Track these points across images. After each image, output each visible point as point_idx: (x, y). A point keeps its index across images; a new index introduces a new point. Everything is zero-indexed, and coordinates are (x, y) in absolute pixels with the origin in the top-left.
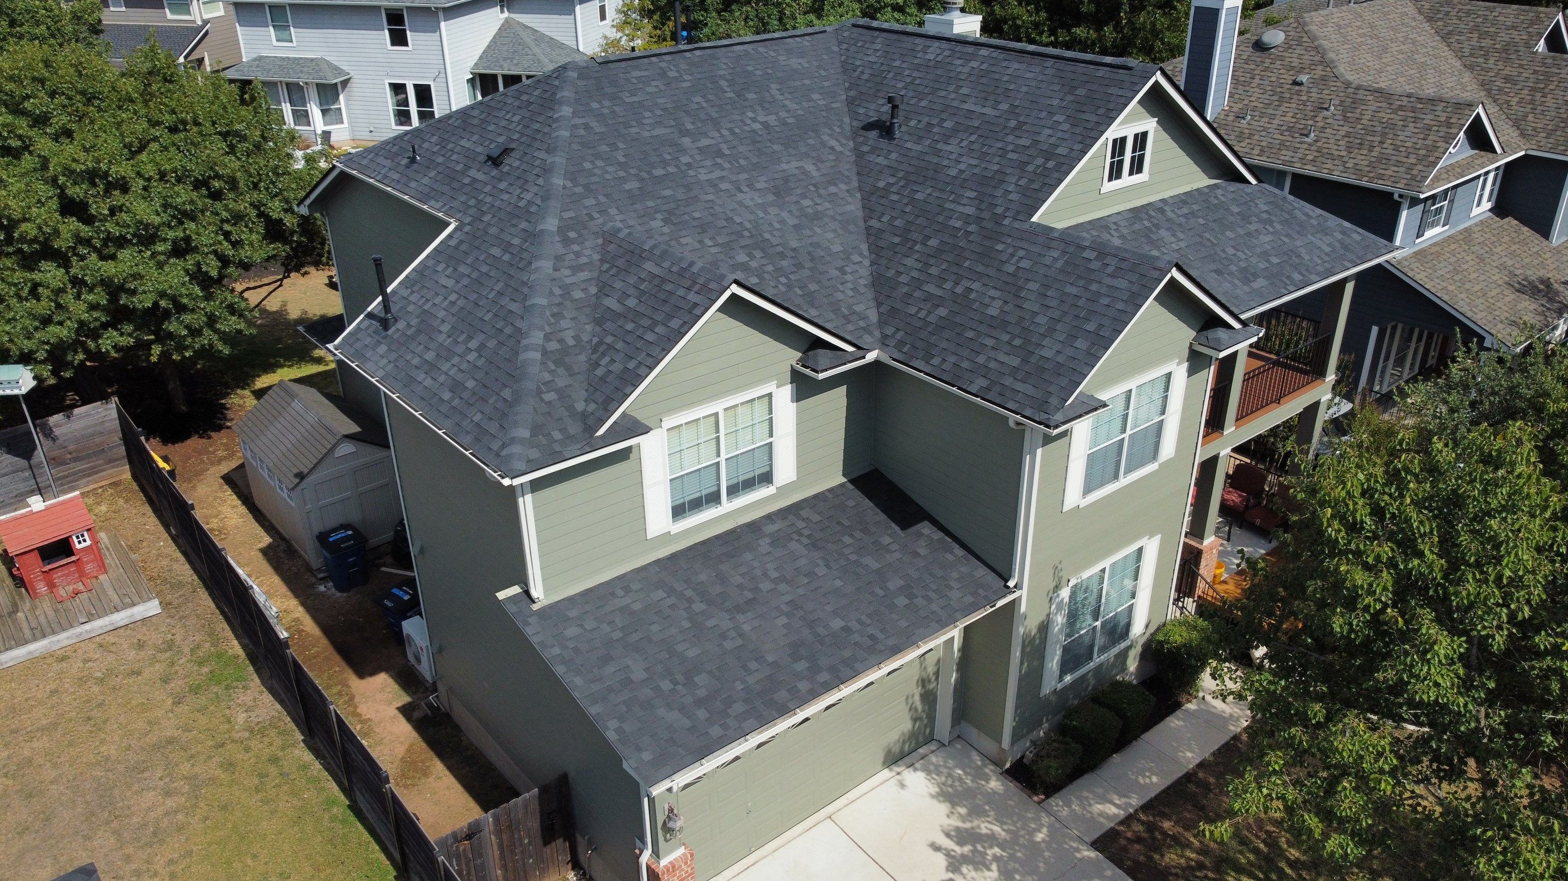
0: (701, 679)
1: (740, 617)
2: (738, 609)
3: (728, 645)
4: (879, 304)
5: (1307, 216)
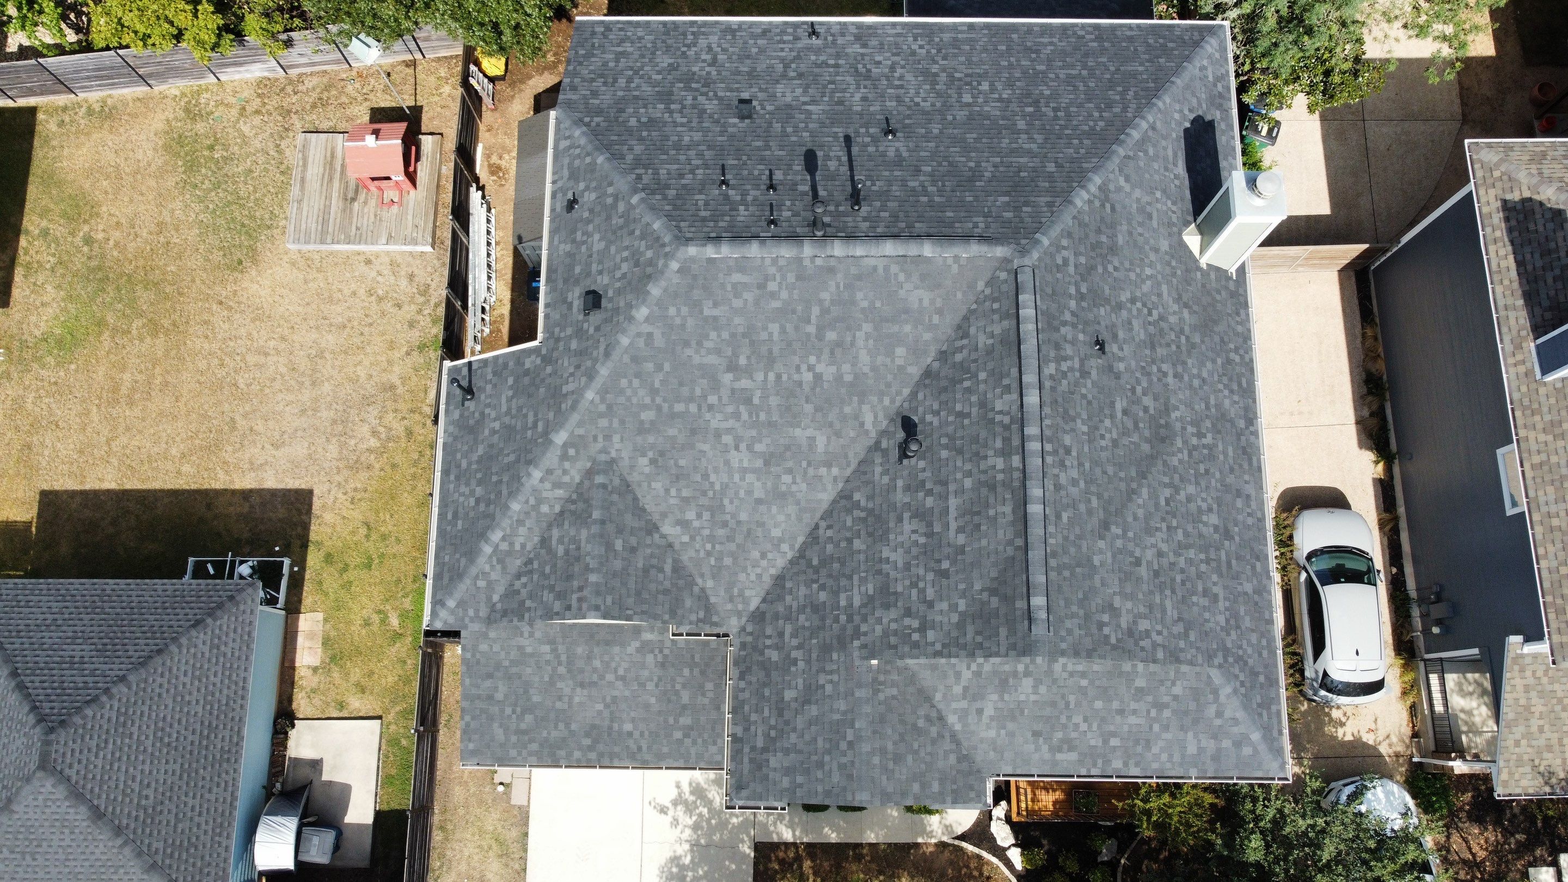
0: (529, 718)
1: (578, 690)
2: (582, 685)
3: (559, 705)
4: (764, 600)
5: (1219, 714)
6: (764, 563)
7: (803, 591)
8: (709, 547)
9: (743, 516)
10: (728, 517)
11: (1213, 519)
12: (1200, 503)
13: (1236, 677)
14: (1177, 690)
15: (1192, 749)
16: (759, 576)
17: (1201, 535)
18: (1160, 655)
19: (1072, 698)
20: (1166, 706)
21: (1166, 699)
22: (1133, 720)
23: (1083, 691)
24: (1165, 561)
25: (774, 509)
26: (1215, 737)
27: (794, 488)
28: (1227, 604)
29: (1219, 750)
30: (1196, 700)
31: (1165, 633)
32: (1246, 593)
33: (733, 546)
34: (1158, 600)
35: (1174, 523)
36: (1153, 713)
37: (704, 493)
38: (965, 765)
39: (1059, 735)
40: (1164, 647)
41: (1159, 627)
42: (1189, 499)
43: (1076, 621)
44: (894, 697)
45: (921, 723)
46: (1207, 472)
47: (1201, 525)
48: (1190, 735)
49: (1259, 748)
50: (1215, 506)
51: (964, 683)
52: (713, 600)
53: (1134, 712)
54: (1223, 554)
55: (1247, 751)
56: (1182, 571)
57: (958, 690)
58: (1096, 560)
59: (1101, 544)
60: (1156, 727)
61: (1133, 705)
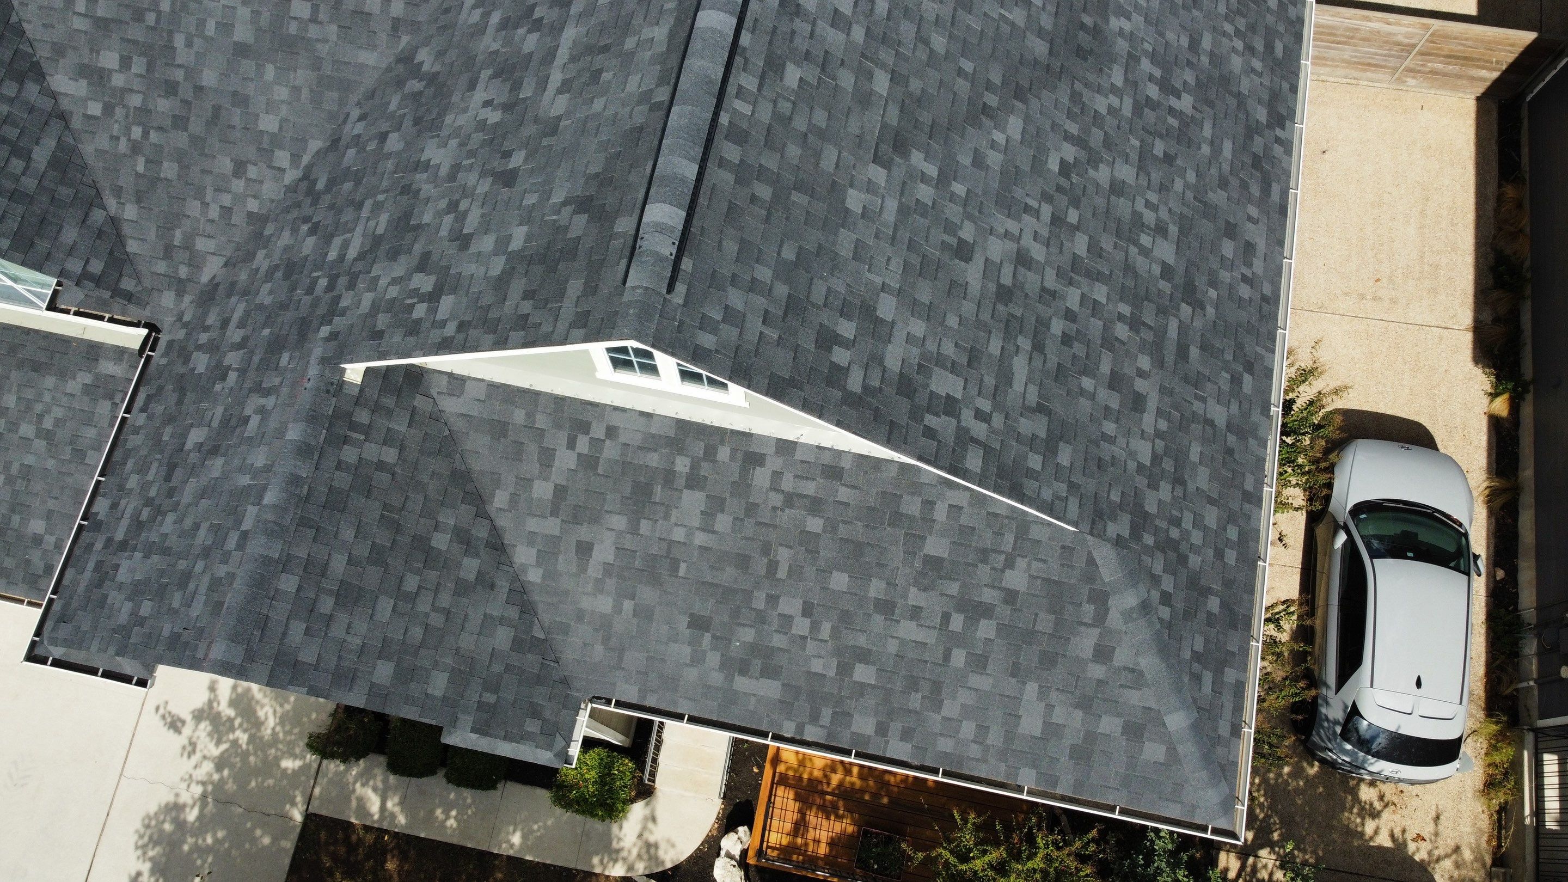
4: (227, 263)
5: (1103, 654)
6: (238, 185)
7: (286, 238)
8: (137, 132)
9: (209, 78)
10: (179, 75)
11: (1166, 251)
12: (1140, 205)
13: (1155, 580)
14: (1016, 579)
15: (1031, 724)
16: (226, 212)
17: (1129, 268)
18: (974, 461)
19: (784, 556)
20: (986, 611)
21: (989, 596)
22: (908, 630)
23: (808, 541)
24: (1031, 280)
25: (270, 72)
26: (1085, 704)
27: (313, 31)
28: (1163, 425)
29: (1091, 737)
30: (1056, 609)
31: (998, 421)
32: (1211, 423)
33: (181, 140)
34: (995, 347)
35: (1073, 216)
36: (957, 621)
37: (139, 16)
38: (531, 661)
39: (747, 635)
40: (987, 449)
41: (985, 405)
42: (1117, 188)
43: (760, 301)
44: (381, 466)
45: (441, 541)
46: (1169, 159)
47: (1133, 250)
48: (1032, 688)
49: (1180, 748)
50: (1173, 230)
51: (557, 477)
52: (132, 246)
53: (915, 613)
54: (1173, 325)
55: (1153, 751)
56: (1070, 316)
57: (543, 490)
58: (855, 200)
59: (878, 174)
60: (959, 658)
61: (915, 597)
